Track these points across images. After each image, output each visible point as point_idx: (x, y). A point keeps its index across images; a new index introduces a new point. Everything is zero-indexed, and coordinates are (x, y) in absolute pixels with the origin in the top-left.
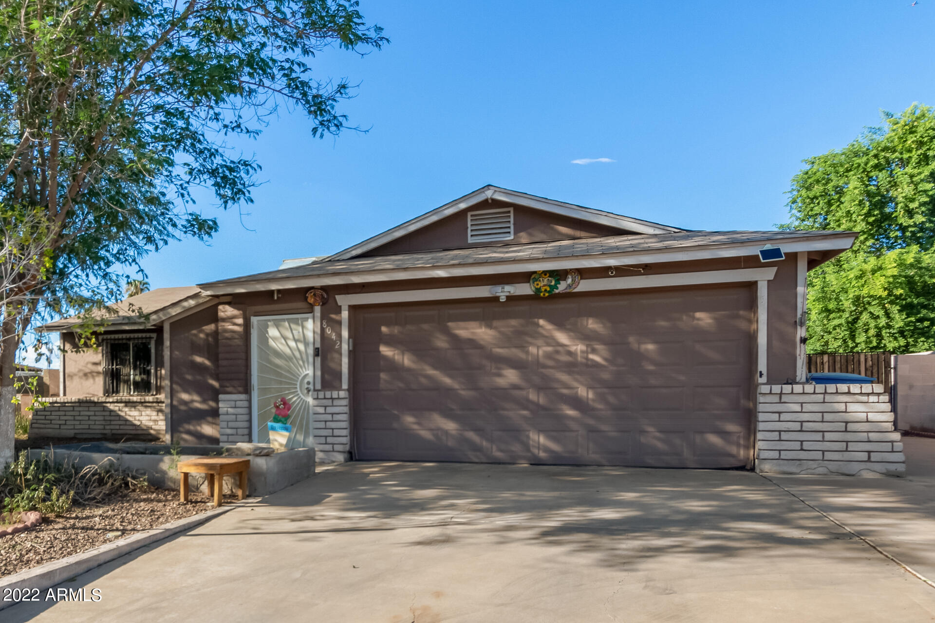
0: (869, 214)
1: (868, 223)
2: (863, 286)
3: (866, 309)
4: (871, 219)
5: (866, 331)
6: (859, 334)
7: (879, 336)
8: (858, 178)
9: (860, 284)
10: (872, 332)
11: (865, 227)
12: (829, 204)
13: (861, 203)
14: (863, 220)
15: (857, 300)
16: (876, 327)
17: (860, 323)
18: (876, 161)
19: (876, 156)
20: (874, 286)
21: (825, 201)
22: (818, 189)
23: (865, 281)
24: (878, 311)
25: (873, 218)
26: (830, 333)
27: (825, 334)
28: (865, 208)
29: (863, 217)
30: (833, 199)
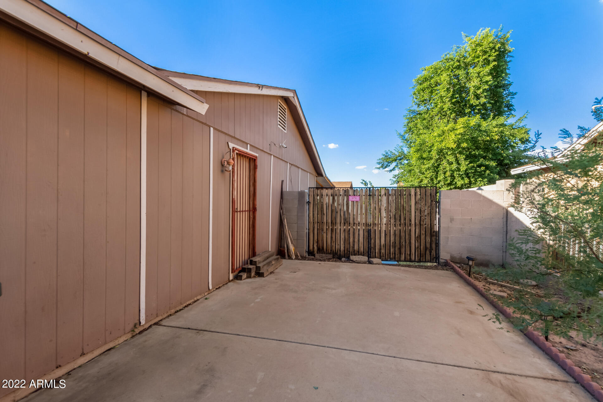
0: (452, 97)
1: (452, 103)
2: (442, 141)
3: (445, 157)
4: (454, 100)
5: (445, 173)
6: (440, 175)
7: (452, 176)
8: (448, 75)
9: (440, 140)
10: (448, 174)
11: (450, 106)
12: (431, 92)
13: (448, 90)
14: (449, 101)
15: (440, 152)
16: (451, 170)
17: (441, 167)
18: (458, 64)
19: (459, 61)
20: (449, 141)
21: (429, 91)
22: (426, 85)
23: (444, 138)
24: (451, 158)
25: (455, 100)
26: (423, 174)
27: (421, 175)
28: (450, 93)
29: (449, 99)
30: (434, 90)
